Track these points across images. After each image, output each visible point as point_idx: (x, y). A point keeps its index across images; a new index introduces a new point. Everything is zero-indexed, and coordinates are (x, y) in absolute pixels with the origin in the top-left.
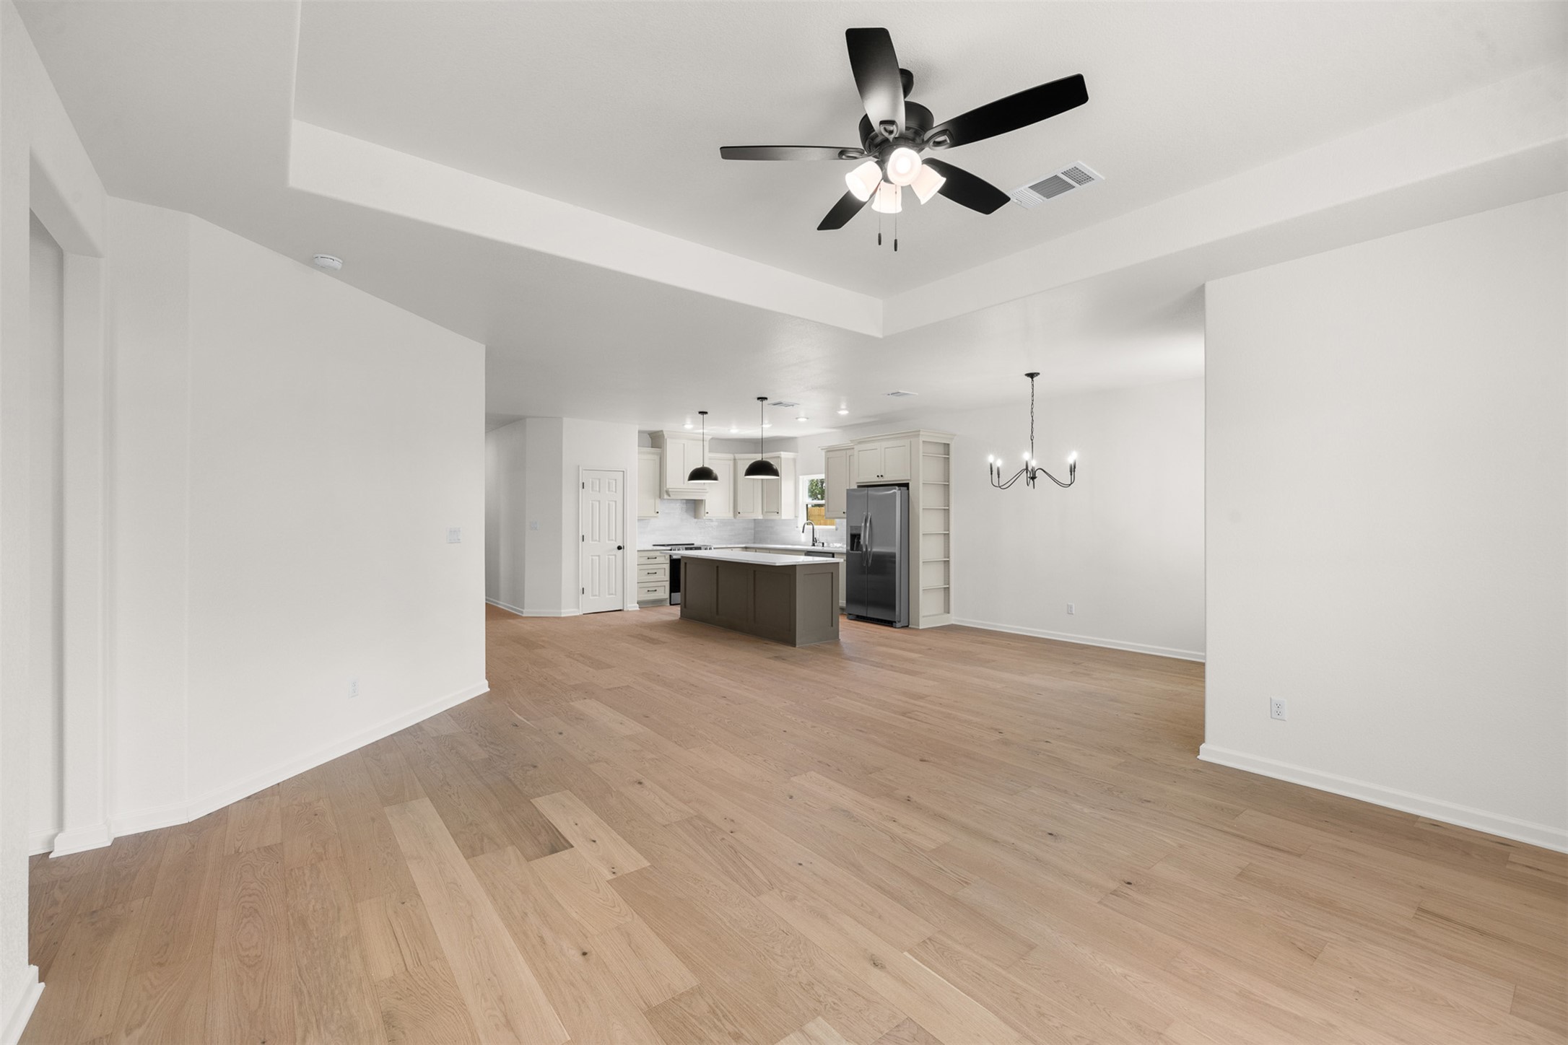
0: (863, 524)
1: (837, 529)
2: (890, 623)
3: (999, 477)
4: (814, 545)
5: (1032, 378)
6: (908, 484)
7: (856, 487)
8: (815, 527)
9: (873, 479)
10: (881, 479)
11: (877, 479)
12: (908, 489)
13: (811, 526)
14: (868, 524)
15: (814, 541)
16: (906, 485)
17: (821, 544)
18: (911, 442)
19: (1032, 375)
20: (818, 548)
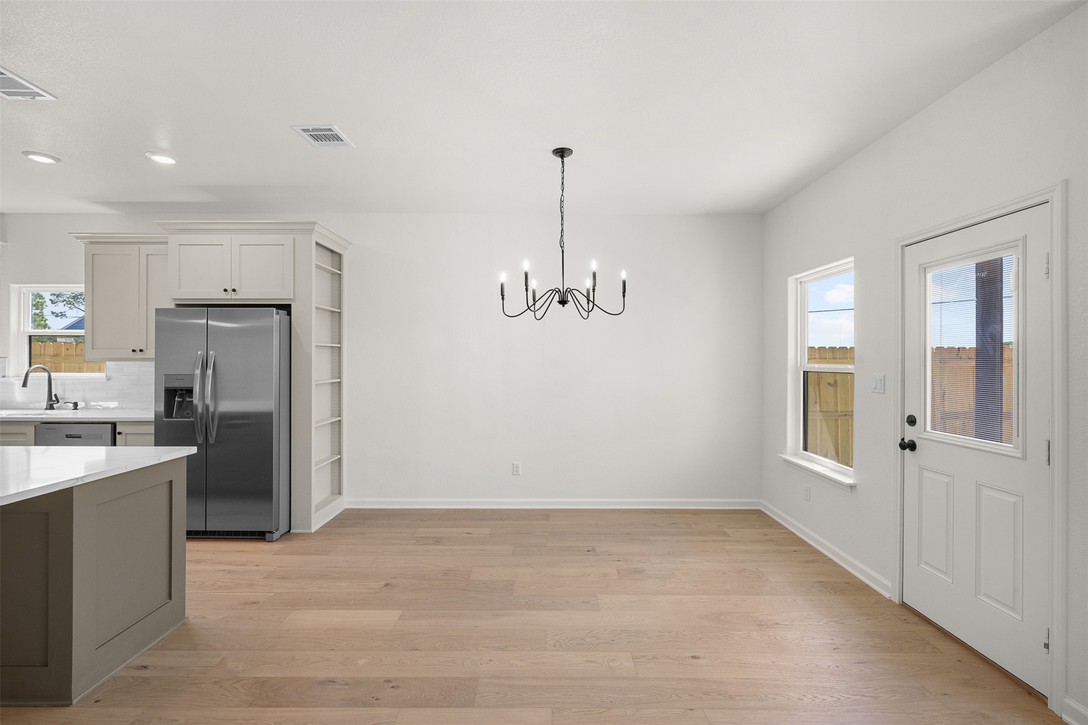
0: (198, 372)
1: (109, 379)
2: (260, 536)
3: (503, 299)
4: (51, 407)
5: (562, 157)
6: (290, 306)
7: (173, 306)
8: (53, 375)
9: (215, 294)
10: (233, 296)
11: (224, 295)
12: (289, 314)
13: (46, 374)
14: (210, 372)
15: (52, 402)
16: (286, 308)
17: (71, 405)
18: (294, 239)
19: (562, 153)
20: (62, 413)
